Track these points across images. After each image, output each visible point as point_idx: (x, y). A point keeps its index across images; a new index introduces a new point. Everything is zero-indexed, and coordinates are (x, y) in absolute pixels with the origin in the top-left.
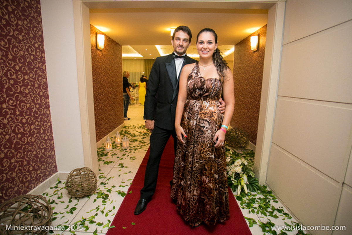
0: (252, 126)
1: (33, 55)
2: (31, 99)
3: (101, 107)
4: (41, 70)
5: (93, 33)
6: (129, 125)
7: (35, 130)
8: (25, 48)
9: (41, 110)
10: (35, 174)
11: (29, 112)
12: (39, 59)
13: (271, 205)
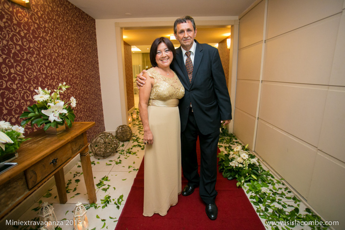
1: (94, 60)
2: (95, 85)
4: (97, 69)
7: (96, 104)
9: (98, 92)
11: (94, 93)
12: (97, 62)
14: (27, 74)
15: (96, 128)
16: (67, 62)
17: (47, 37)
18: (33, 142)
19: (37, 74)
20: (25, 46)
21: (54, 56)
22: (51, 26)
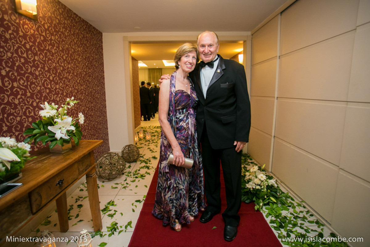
1: (101, 75)
2: (100, 102)
4: (103, 84)
7: (101, 121)
9: (103, 109)
11: (99, 110)
12: (103, 77)
14: (31, 89)
15: (100, 148)
16: (72, 77)
17: (53, 50)
18: (37, 162)
19: (40, 89)
20: (30, 59)
21: (59, 69)
22: (58, 39)
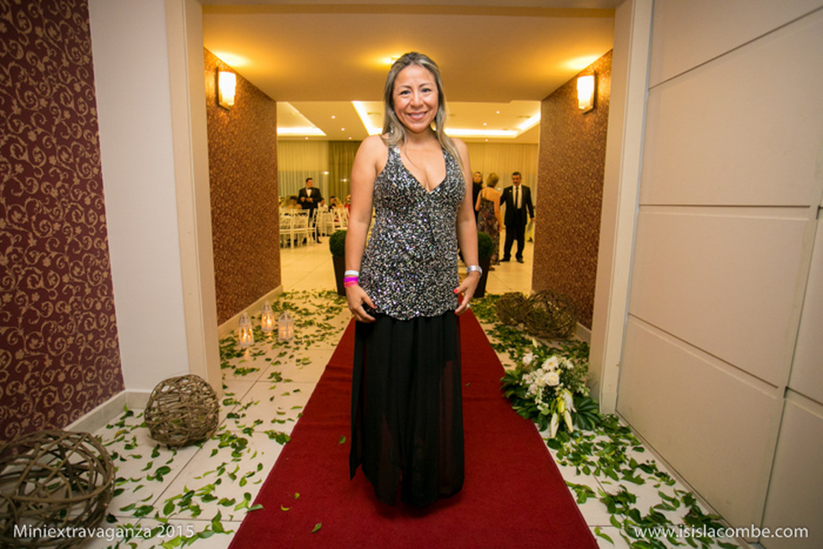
0: (582, 286)
1: (70, 109)
2: (64, 212)
3: (228, 243)
4: (88, 147)
5: (210, 67)
6: (294, 292)
7: (71, 287)
8: (51, 93)
9: (87, 239)
10: (70, 392)
11: (59, 243)
12: (82, 121)
13: (627, 457)
